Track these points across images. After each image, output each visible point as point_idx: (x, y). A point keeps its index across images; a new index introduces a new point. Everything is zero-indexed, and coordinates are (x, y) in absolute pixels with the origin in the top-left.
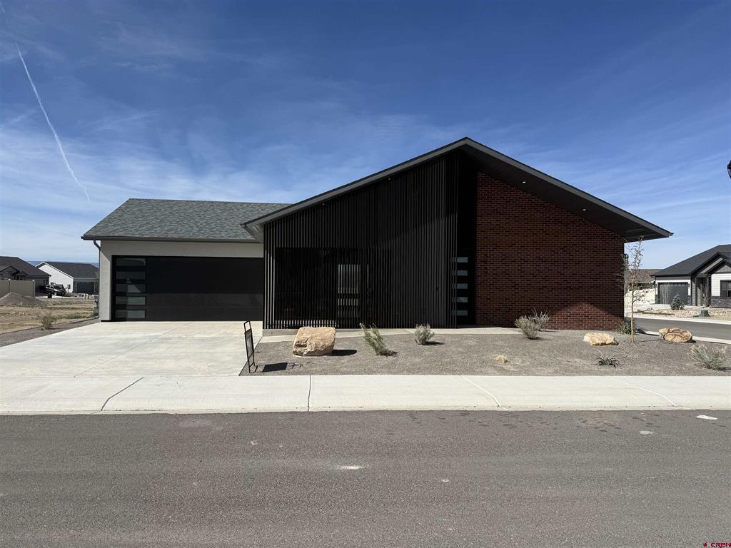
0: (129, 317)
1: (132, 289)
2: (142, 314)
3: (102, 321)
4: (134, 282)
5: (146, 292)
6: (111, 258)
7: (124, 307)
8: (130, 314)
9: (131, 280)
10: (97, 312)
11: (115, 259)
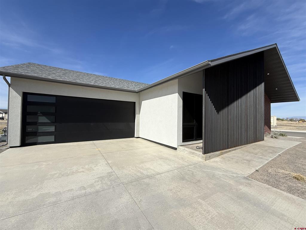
0: (39, 141)
1: (42, 119)
2: (52, 138)
3: (11, 147)
4: (44, 114)
5: (55, 122)
6: (22, 94)
7: (35, 134)
8: (40, 139)
9: (41, 113)
10: (5, 139)
11: (25, 96)
